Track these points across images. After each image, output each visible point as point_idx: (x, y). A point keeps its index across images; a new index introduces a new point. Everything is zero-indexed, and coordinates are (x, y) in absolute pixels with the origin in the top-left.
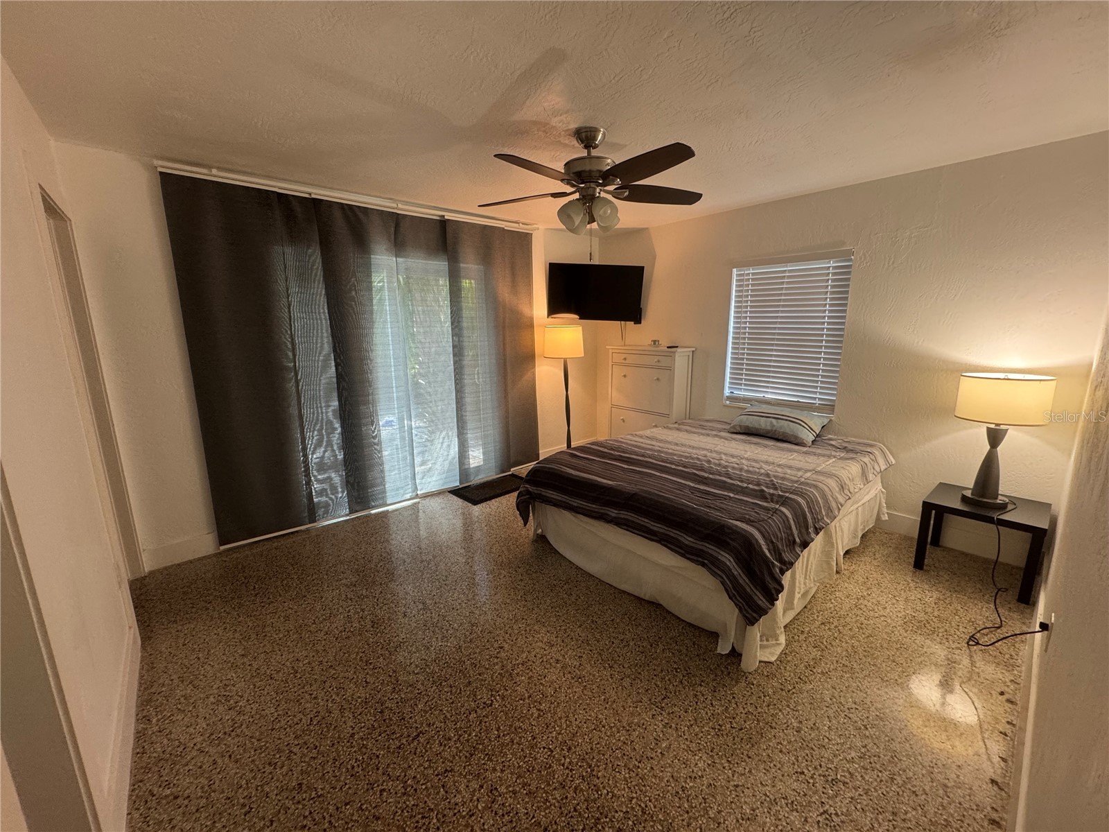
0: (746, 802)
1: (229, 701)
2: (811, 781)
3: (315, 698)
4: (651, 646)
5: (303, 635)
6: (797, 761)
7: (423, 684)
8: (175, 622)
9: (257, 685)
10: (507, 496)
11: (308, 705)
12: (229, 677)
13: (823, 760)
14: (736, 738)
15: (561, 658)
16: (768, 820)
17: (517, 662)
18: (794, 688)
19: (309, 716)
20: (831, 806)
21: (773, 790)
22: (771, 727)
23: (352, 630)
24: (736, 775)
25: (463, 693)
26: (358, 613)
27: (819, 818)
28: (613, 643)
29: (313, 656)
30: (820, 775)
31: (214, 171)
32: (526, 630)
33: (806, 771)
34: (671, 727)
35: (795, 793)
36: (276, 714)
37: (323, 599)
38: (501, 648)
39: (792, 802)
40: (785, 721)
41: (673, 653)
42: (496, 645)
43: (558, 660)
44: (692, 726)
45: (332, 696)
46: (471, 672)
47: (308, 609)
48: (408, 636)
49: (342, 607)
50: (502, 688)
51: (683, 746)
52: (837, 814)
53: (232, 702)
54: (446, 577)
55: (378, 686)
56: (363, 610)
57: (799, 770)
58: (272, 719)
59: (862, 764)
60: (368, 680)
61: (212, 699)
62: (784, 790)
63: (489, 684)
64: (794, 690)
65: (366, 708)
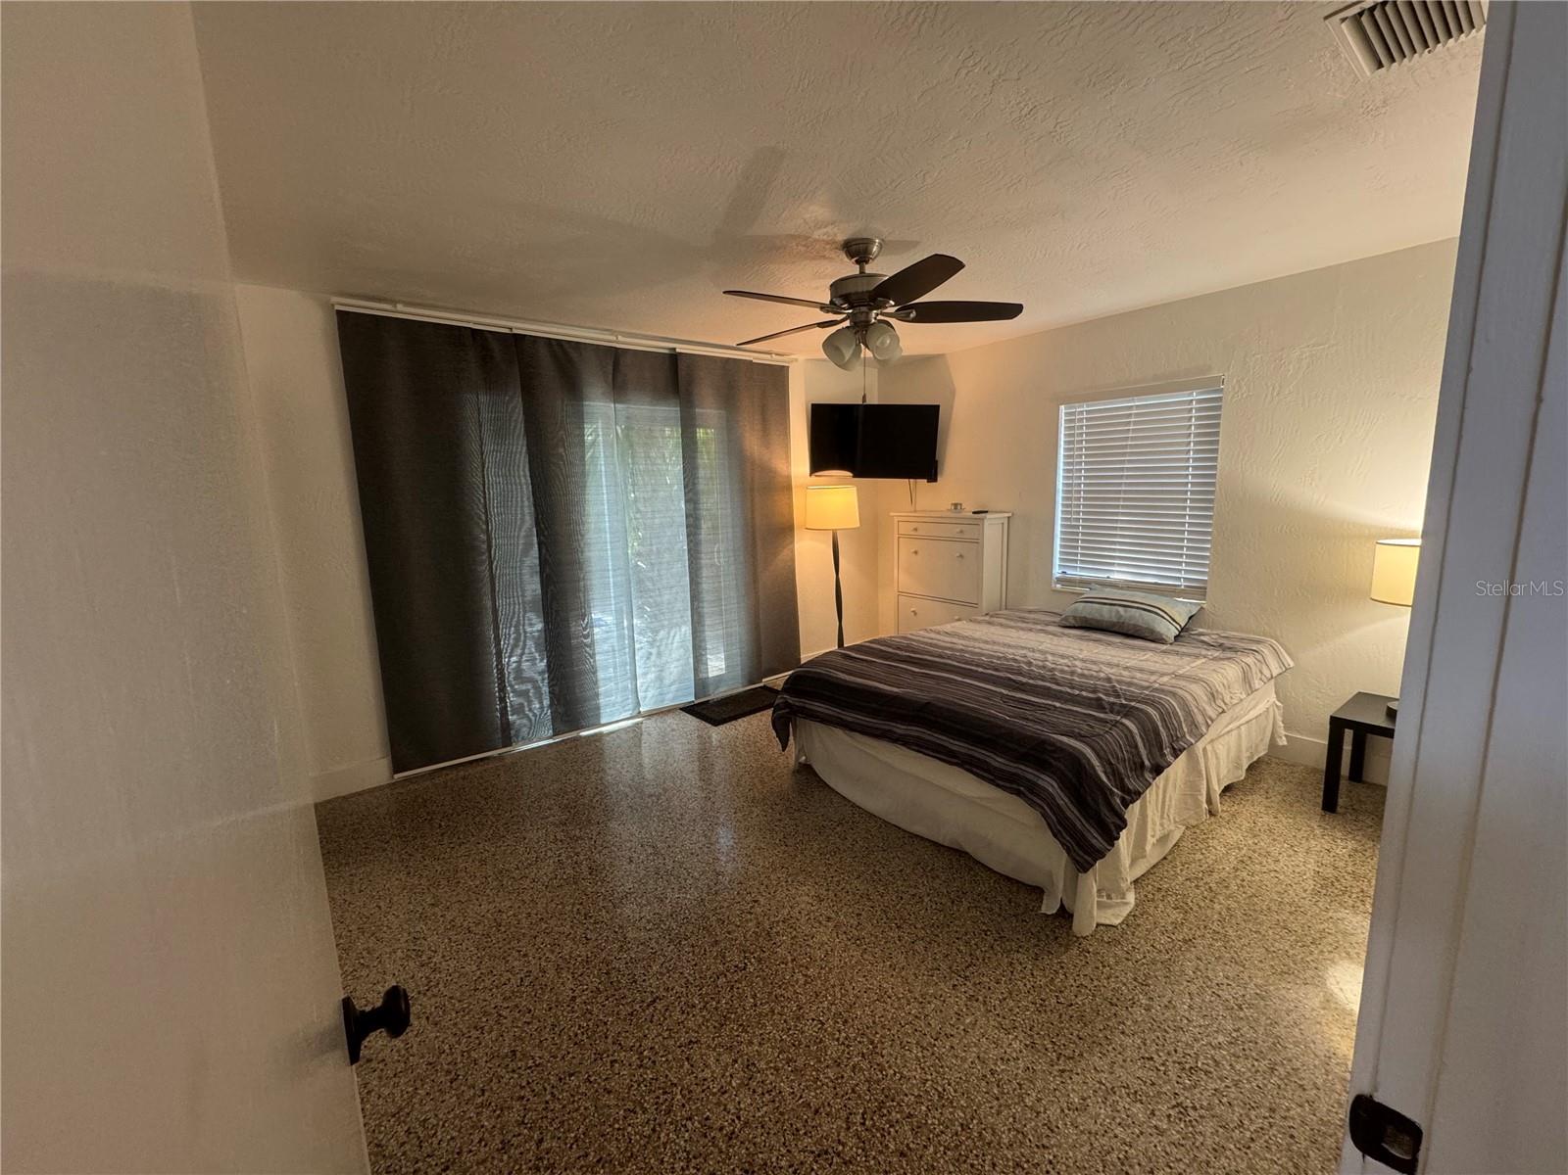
0: (1073, 1090)
1: (421, 957)
2: (1163, 1068)
3: (525, 955)
4: (953, 902)
5: (505, 882)
6: (1145, 1044)
7: (657, 943)
8: (347, 864)
9: (453, 939)
10: (758, 714)
11: (516, 963)
12: (418, 929)
13: (1179, 1044)
14: (1064, 1016)
15: (833, 915)
16: (1102, 1111)
17: (777, 919)
18: (1145, 957)
19: (519, 976)
20: (1187, 1098)
21: (1111, 1077)
22: (1112, 1004)
23: (565, 877)
24: (1063, 1058)
25: (708, 954)
26: (572, 857)
27: (1171, 1112)
28: (902, 898)
29: (519, 907)
30: (1174, 1062)
31: (400, 307)
32: (787, 882)
33: (1155, 1057)
34: (977, 1000)
35: (1140, 1082)
36: (479, 972)
37: (526, 841)
38: (756, 901)
39: (1136, 1092)
40: (1130, 997)
41: (981, 912)
42: (748, 898)
43: (829, 918)
44: (1005, 999)
45: (545, 954)
46: (718, 930)
47: (509, 851)
48: (636, 885)
49: (551, 849)
50: (758, 950)
51: (992, 1023)
52: (1194, 1108)
53: (424, 957)
54: (682, 815)
55: (601, 944)
56: (577, 854)
57: (1147, 1055)
58: (474, 978)
59: (1232, 1051)
60: (588, 936)
61: (399, 953)
62: (1124, 1078)
63: (740, 944)
64: (1144, 961)
65: (588, 969)
